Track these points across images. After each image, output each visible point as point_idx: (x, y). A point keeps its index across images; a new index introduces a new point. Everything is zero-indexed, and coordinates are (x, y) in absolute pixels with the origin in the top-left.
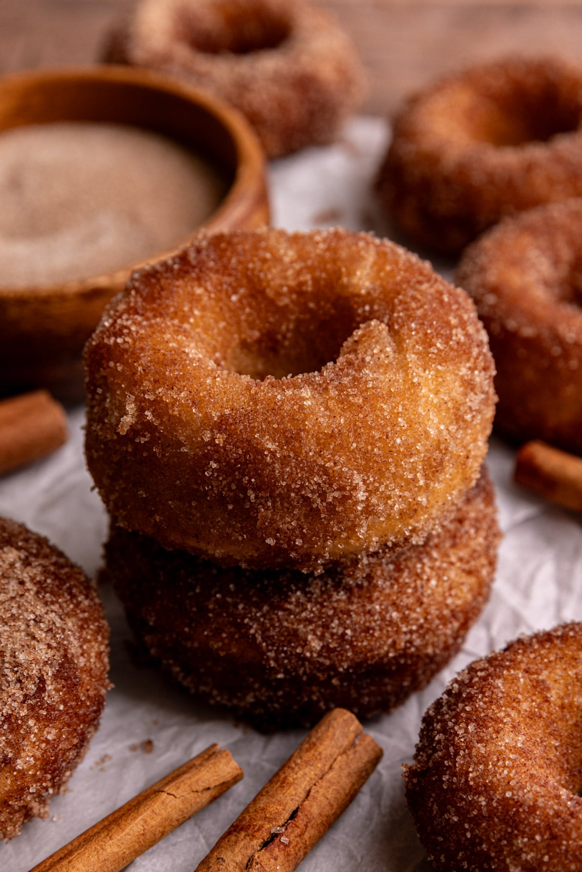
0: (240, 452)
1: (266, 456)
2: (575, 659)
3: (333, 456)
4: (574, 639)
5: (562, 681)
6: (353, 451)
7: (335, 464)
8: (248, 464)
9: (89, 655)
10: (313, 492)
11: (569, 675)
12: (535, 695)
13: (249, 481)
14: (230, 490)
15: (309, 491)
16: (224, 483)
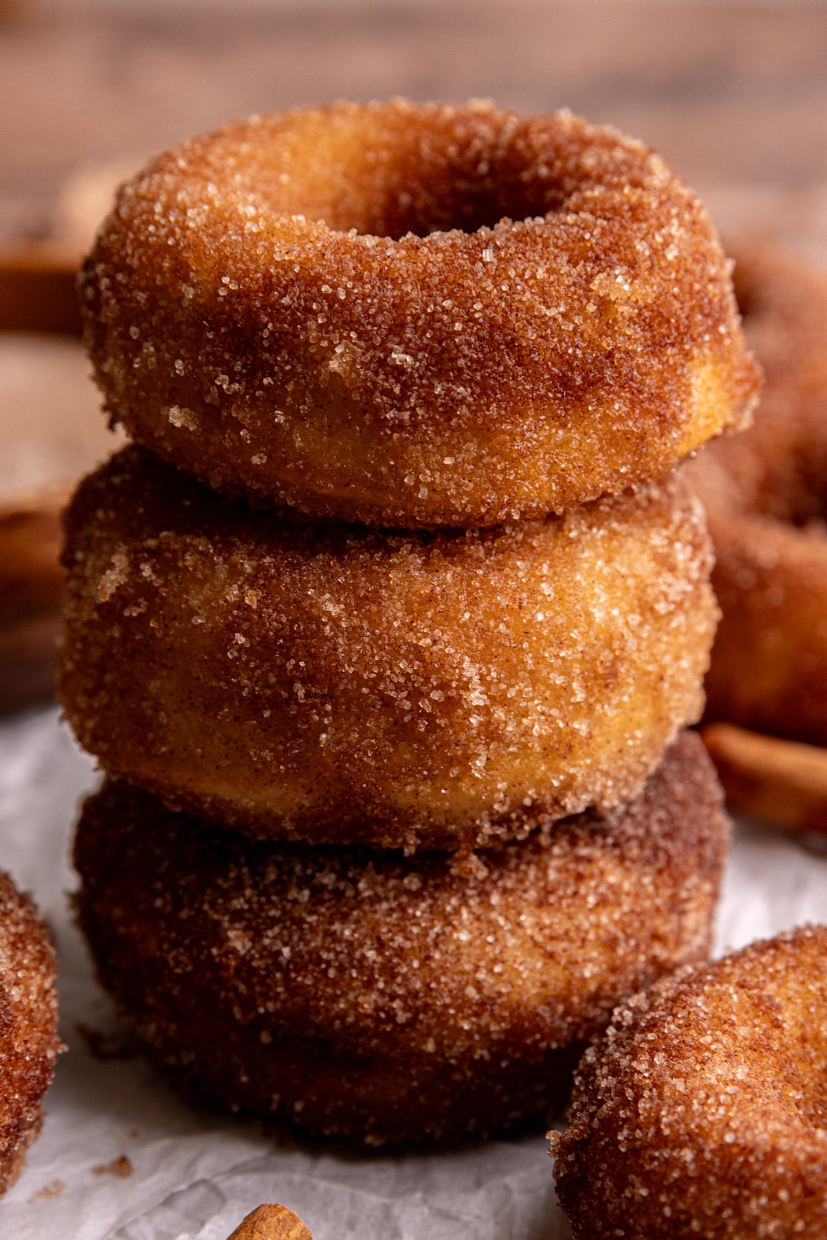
0: (284, 619)
1: (325, 624)
2: (816, 966)
3: (432, 629)
4: (813, 941)
5: (799, 1001)
6: (465, 624)
7: (435, 642)
8: (294, 639)
9: (27, 987)
10: (398, 688)
11: (809, 991)
12: (758, 1017)
13: (297, 666)
14: (267, 685)
15: (391, 686)
16: (258, 672)
